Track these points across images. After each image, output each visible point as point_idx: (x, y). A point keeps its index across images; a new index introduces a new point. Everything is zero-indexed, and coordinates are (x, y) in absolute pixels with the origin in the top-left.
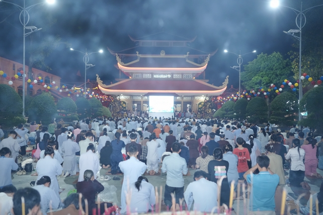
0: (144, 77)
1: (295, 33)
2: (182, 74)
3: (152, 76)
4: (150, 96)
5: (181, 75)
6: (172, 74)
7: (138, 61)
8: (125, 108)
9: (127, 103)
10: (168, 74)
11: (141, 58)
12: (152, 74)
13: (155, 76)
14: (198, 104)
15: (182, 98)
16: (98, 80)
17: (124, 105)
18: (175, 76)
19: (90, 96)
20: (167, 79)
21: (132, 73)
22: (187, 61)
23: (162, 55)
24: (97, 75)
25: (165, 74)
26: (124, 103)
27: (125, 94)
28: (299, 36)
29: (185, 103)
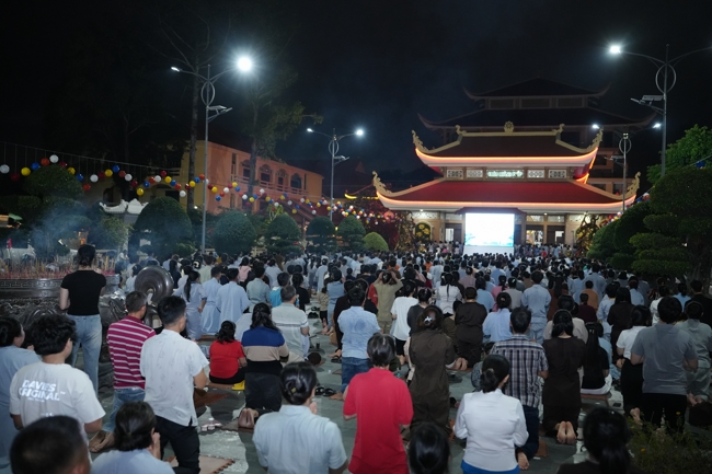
0: (468, 176)
1: (653, 101)
2: (547, 170)
3: (485, 173)
4: (467, 215)
5: (543, 172)
6: (525, 170)
7: (457, 143)
8: (428, 236)
9: (431, 226)
10: (516, 169)
11: (464, 138)
12: (485, 169)
13: (490, 174)
14: (575, 230)
15: (546, 218)
16: (376, 182)
17: (426, 231)
18: (532, 174)
19: (343, 213)
20: (514, 180)
21: (445, 169)
22: (559, 142)
23: (509, 131)
24: (374, 173)
25: (509, 169)
26: (427, 226)
27: (427, 210)
28: (663, 108)
29: (552, 229)
